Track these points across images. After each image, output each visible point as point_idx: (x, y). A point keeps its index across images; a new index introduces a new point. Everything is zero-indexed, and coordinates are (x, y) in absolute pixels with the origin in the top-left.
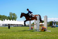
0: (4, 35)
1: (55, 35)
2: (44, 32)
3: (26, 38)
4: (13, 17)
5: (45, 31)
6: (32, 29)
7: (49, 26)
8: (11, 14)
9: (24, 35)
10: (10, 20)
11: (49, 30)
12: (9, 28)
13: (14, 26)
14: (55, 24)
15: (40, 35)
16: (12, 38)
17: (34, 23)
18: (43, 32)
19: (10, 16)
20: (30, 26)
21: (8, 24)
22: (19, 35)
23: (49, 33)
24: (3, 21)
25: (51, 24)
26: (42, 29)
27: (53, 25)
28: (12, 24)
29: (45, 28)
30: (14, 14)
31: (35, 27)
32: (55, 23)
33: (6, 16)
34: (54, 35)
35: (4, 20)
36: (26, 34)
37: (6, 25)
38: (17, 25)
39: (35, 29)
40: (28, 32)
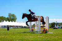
0: (3, 37)
1: (58, 37)
2: (46, 34)
3: (27, 40)
4: (12, 18)
5: (46, 32)
6: (33, 31)
7: (51, 28)
8: (10, 15)
9: (24, 37)
10: (9, 21)
11: (51, 32)
12: (8, 29)
13: (14, 28)
14: (57, 26)
15: (41, 37)
16: (11, 40)
17: (34, 24)
18: (44, 34)
19: (9, 17)
20: (30, 28)
21: (7, 26)
22: (18, 37)
23: (51, 35)
24: (1, 22)
25: (53, 25)
26: (43, 31)
27: (55, 27)
28: (11, 25)
29: (46, 30)
30: (13, 15)
31: (36, 29)
32: (57, 24)
33: (5, 17)
34: (56, 37)
35: (3, 22)
36: (26, 36)
37: (5, 27)
38: (17, 26)
39: (36, 31)
40: (28, 34)
